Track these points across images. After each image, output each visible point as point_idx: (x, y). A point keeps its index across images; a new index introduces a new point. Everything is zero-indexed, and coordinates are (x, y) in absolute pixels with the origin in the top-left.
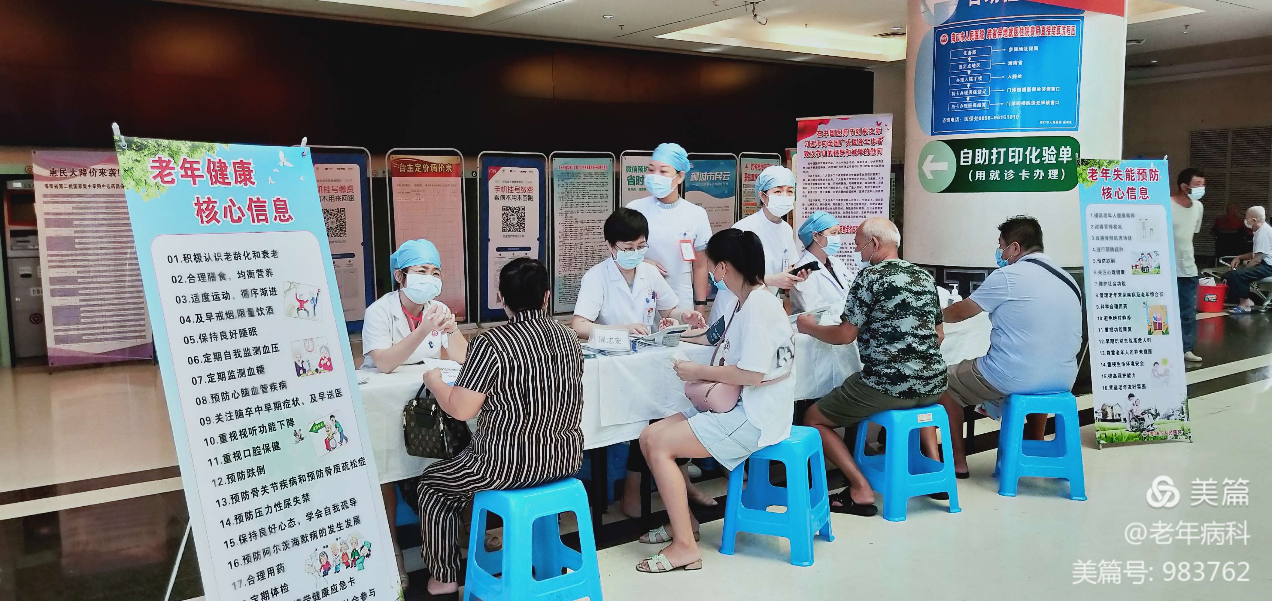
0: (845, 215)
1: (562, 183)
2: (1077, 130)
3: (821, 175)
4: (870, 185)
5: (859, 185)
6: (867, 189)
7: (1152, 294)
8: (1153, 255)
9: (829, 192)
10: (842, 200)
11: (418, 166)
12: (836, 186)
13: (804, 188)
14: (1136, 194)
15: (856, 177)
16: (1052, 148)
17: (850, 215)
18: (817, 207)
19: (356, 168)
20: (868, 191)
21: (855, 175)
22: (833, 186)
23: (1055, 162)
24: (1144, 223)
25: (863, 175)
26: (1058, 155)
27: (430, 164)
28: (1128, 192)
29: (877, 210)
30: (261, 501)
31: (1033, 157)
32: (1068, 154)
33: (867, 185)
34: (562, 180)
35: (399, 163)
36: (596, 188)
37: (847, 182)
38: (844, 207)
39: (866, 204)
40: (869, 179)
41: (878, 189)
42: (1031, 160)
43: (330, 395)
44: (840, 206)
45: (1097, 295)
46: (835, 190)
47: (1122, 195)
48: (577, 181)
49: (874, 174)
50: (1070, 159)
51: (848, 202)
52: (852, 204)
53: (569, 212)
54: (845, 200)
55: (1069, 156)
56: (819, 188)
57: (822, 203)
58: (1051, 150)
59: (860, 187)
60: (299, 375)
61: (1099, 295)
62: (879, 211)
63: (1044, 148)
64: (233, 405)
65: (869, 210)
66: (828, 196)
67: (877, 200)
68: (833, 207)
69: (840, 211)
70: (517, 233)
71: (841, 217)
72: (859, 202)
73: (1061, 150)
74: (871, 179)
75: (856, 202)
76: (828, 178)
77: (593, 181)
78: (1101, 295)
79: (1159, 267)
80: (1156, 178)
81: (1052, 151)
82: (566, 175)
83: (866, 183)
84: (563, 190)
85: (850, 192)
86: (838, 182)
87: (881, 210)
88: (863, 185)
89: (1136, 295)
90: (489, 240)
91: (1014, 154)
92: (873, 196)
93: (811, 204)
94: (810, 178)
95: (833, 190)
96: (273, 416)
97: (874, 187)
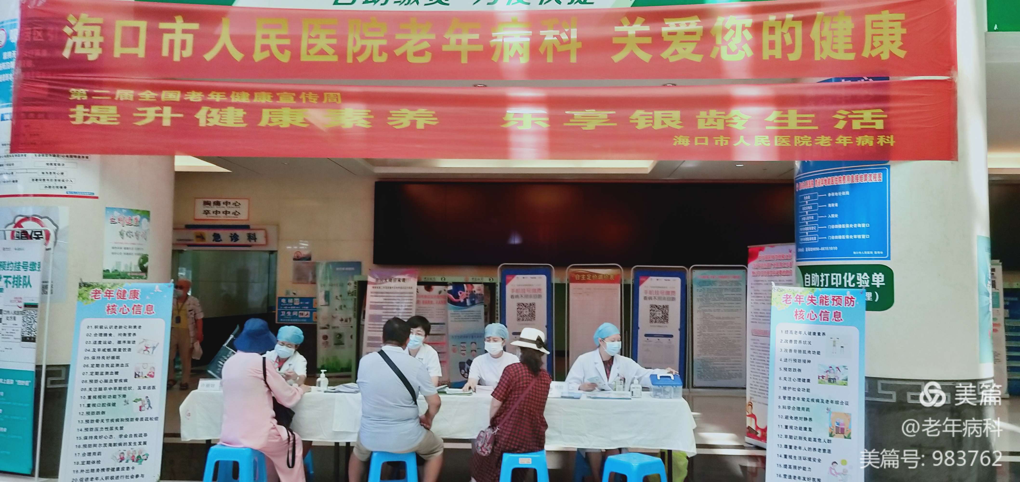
1: (699, 288)
2: (889, 258)
7: (837, 402)
8: (842, 369)
9: (764, 304)
11: (589, 276)
14: (829, 317)
16: (865, 274)
19: (544, 277)
23: (868, 286)
24: (834, 341)
26: (871, 280)
27: (598, 274)
28: (821, 315)
30: (100, 425)
31: (850, 281)
32: (880, 280)
34: (701, 286)
35: (576, 273)
36: (730, 293)
42: (848, 283)
43: (149, 388)
45: (780, 397)
47: (815, 317)
48: (714, 287)
50: (884, 284)
53: (706, 311)
55: (883, 280)
58: (864, 276)
60: (135, 377)
61: (782, 398)
63: (858, 274)
64: (99, 385)
66: (764, 307)
68: (766, 315)
70: (661, 324)
73: (873, 276)
77: (728, 287)
78: (784, 397)
79: (847, 380)
80: (852, 304)
81: (866, 277)
82: (703, 283)
84: (701, 293)
89: (820, 401)
90: (639, 328)
91: (835, 279)
94: (755, 292)
96: (117, 392)
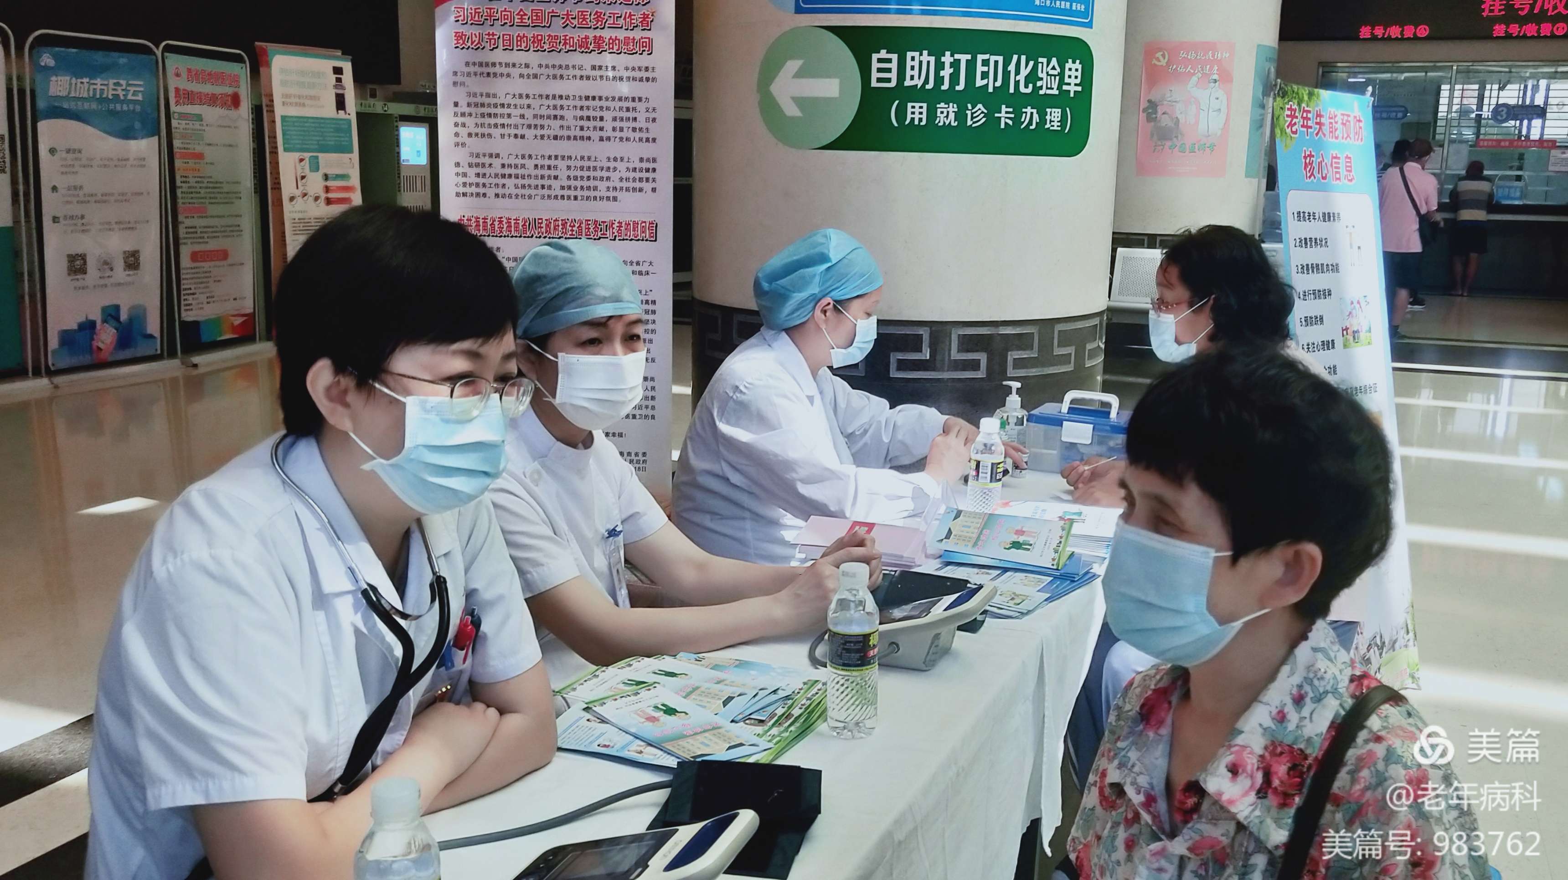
0: (566, 193)
2: (1091, 25)
3: (501, 94)
4: (624, 124)
5: (599, 124)
6: (618, 134)
8: (1363, 305)
9: (523, 137)
10: (556, 157)
12: (539, 122)
13: (456, 125)
14: (1341, 171)
15: (591, 103)
16: (1052, 60)
17: (579, 193)
18: (493, 171)
20: (621, 139)
21: (587, 98)
22: (533, 122)
23: (1057, 92)
25: (607, 99)
26: (1061, 76)
29: (644, 185)
31: (1021, 78)
32: (1076, 77)
33: (618, 124)
37: (569, 114)
38: (563, 173)
39: (615, 169)
40: (621, 109)
41: (644, 135)
42: (1017, 83)
44: (553, 173)
46: (539, 132)
49: (633, 99)
50: (1080, 88)
51: (571, 163)
52: (582, 168)
54: (563, 158)
55: (1079, 80)
56: (496, 126)
57: (506, 162)
58: (1050, 65)
59: (601, 129)
62: (647, 187)
63: (1038, 59)
65: (625, 184)
66: (518, 147)
67: (641, 160)
68: (534, 172)
69: (552, 182)
71: (556, 197)
72: (598, 164)
73: (1066, 66)
74: (628, 109)
75: (592, 164)
76: (518, 101)
81: (1053, 68)
83: (615, 119)
85: (575, 138)
86: (544, 111)
87: (654, 185)
88: (608, 125)
91: (985, 68)
92: (634, 151)
93: (477, 165)
94: (472, 100)
95: (533, 132)
97: (634, 129)
